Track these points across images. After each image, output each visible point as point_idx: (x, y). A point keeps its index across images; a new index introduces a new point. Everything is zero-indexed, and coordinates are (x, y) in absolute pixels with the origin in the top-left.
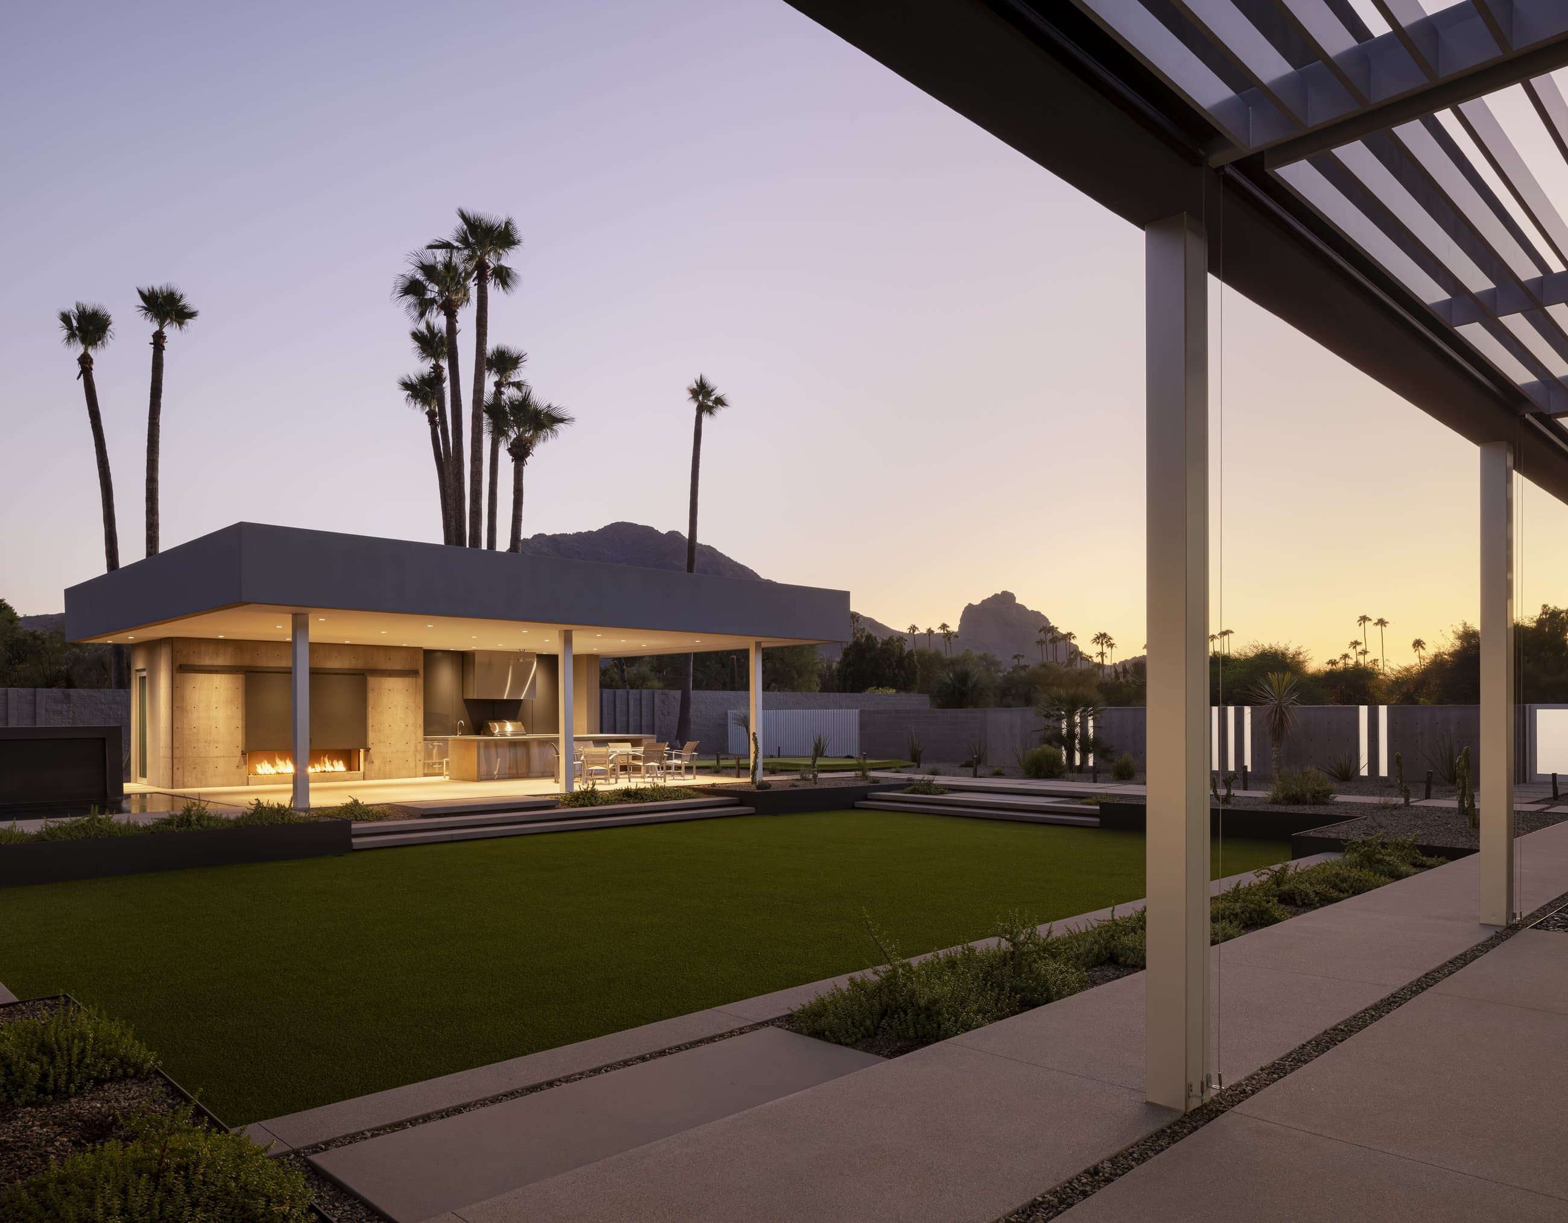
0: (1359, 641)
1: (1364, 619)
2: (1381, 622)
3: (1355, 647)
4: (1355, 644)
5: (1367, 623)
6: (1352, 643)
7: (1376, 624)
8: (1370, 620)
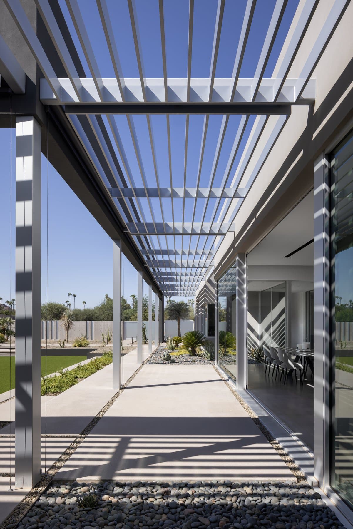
0: (68, 301)
1: (70, 294)
2: (75, 296)
3: (67, 303)
4: (67, 302)
5: (71, 296)
6: (66, 301)
7: (73, 296)
8: (71, 295)
